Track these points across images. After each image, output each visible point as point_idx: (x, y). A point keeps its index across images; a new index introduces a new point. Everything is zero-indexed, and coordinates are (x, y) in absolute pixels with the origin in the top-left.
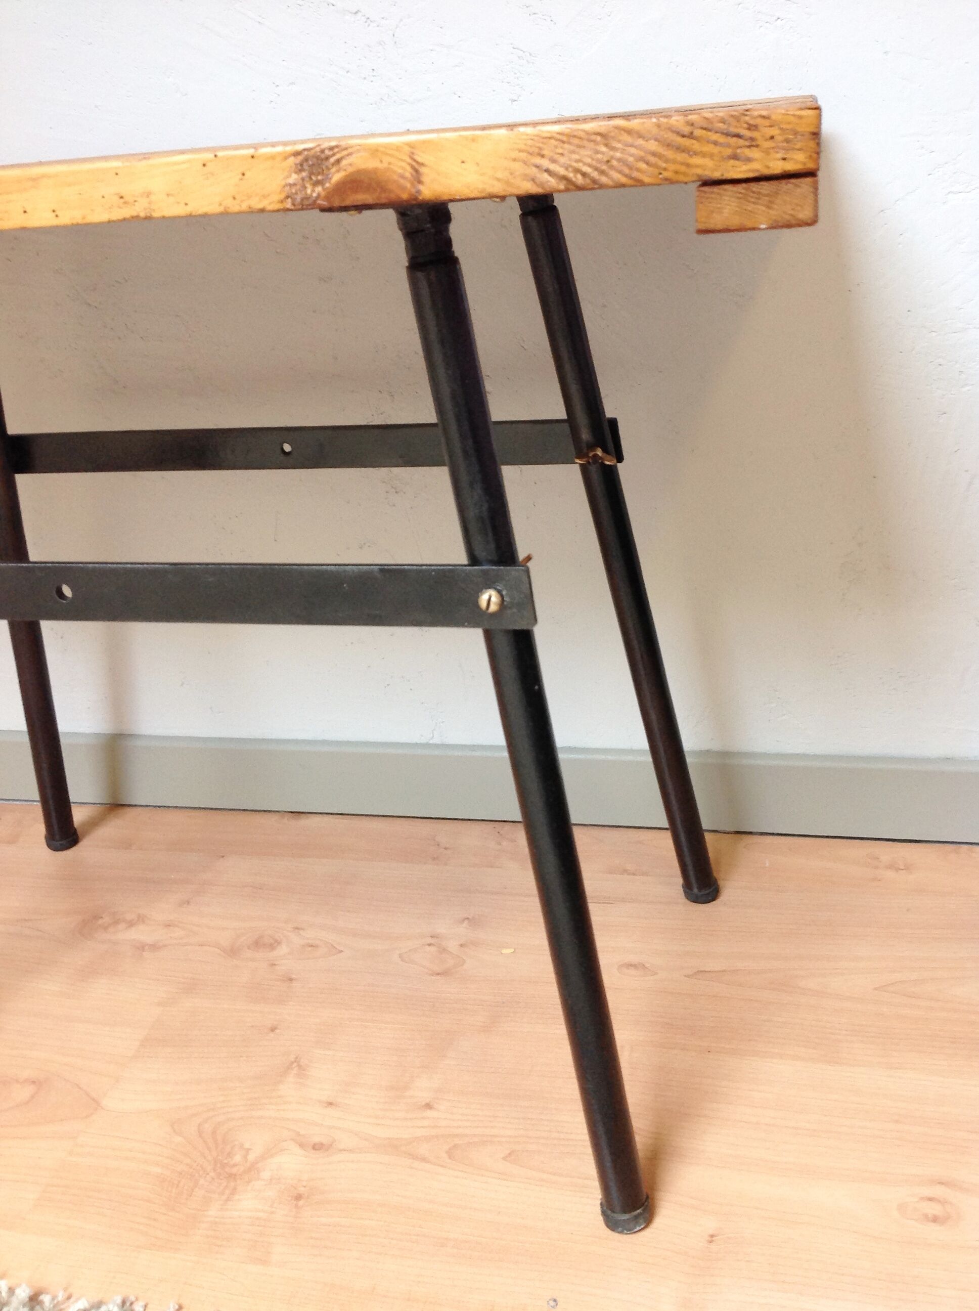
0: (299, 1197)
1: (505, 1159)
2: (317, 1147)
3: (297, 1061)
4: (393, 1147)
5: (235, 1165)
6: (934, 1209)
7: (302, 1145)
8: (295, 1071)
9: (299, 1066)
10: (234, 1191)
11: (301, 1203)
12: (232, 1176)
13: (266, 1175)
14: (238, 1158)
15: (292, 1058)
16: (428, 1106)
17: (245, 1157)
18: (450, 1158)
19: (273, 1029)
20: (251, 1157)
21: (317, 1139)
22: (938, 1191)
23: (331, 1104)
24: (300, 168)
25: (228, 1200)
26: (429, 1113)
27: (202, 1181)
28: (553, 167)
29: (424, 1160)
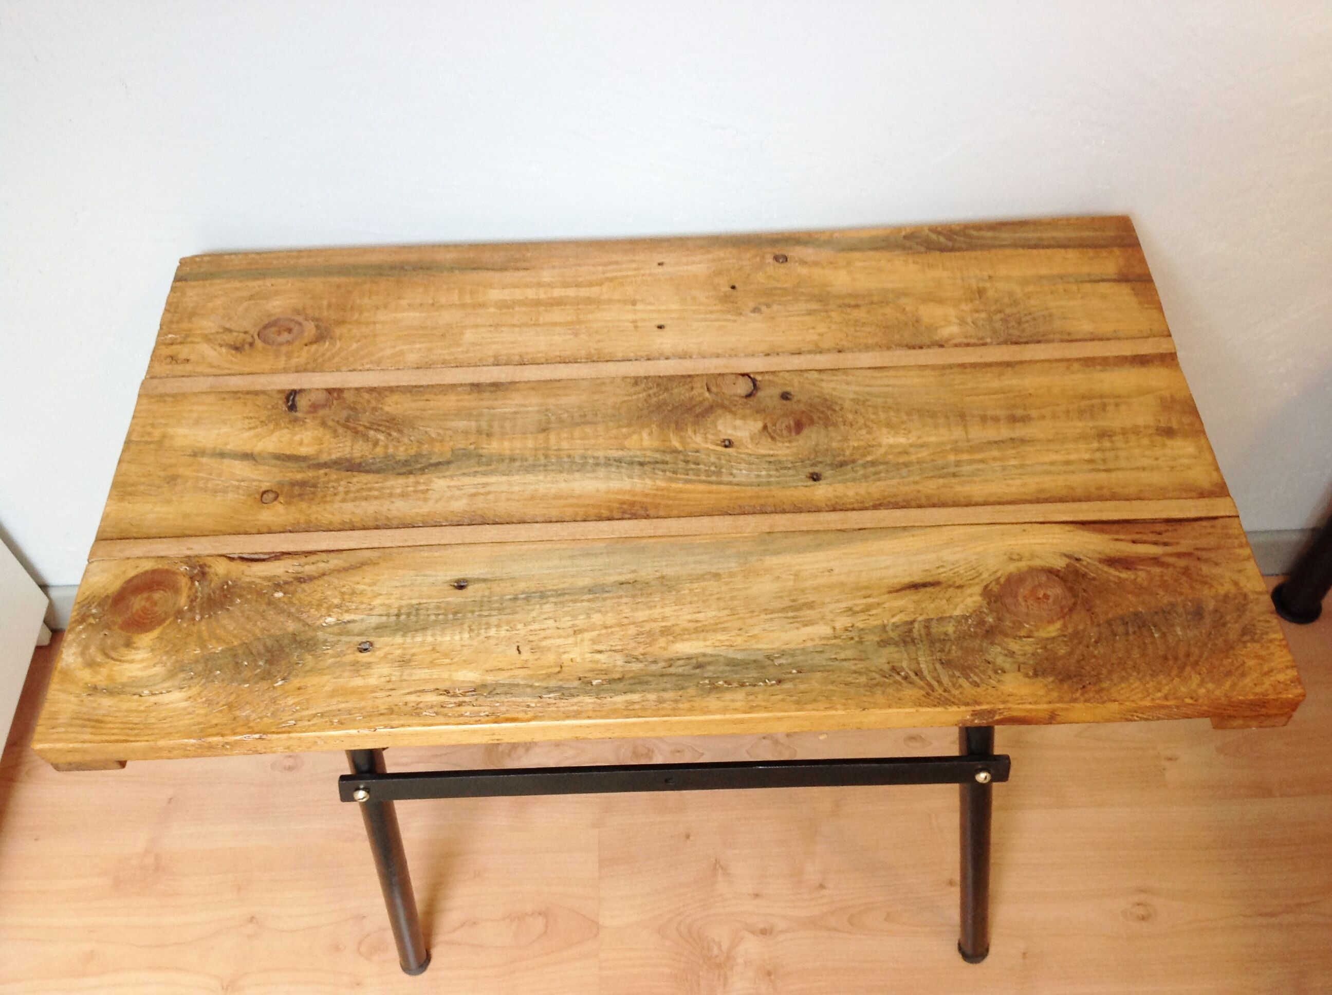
0: (769, 974)
1: (886, 920)
2: (764, 932)
3: (717, 862)
4: (812, 923)
5: (717, 957)
6: (1141, 911)
7: (753, 932)
8: (720, 871)
9: (722, 867)
10: (726, 978)
11: (773, 977)
12: (719, 966)
13: (740, 961)
14: (716, 951)
15: (713, 860)
16: (822, 886)
17: (720, 947)
18: (852, 925)
19: (688, 836)
20: (725, 947)
21: (761, 926)
22: (1142, 897)
23: (757, 896)
24: (972, 715)
25: (725, 985)
26: (825, 892)
27: (701, 973)
28: (1140, 715)
29: (835, 930)
